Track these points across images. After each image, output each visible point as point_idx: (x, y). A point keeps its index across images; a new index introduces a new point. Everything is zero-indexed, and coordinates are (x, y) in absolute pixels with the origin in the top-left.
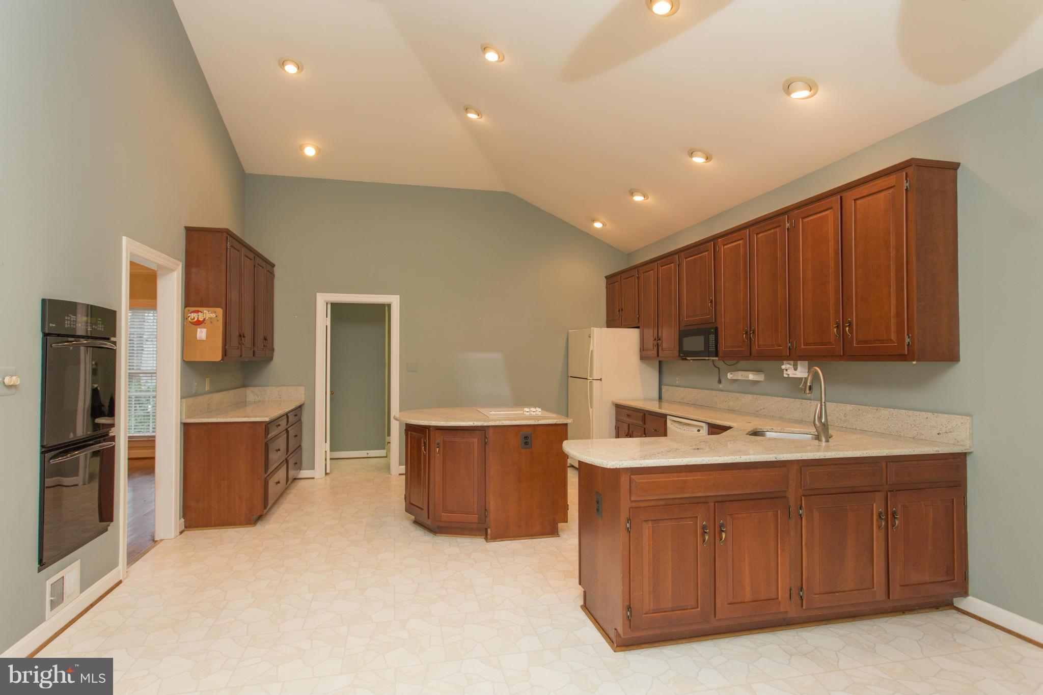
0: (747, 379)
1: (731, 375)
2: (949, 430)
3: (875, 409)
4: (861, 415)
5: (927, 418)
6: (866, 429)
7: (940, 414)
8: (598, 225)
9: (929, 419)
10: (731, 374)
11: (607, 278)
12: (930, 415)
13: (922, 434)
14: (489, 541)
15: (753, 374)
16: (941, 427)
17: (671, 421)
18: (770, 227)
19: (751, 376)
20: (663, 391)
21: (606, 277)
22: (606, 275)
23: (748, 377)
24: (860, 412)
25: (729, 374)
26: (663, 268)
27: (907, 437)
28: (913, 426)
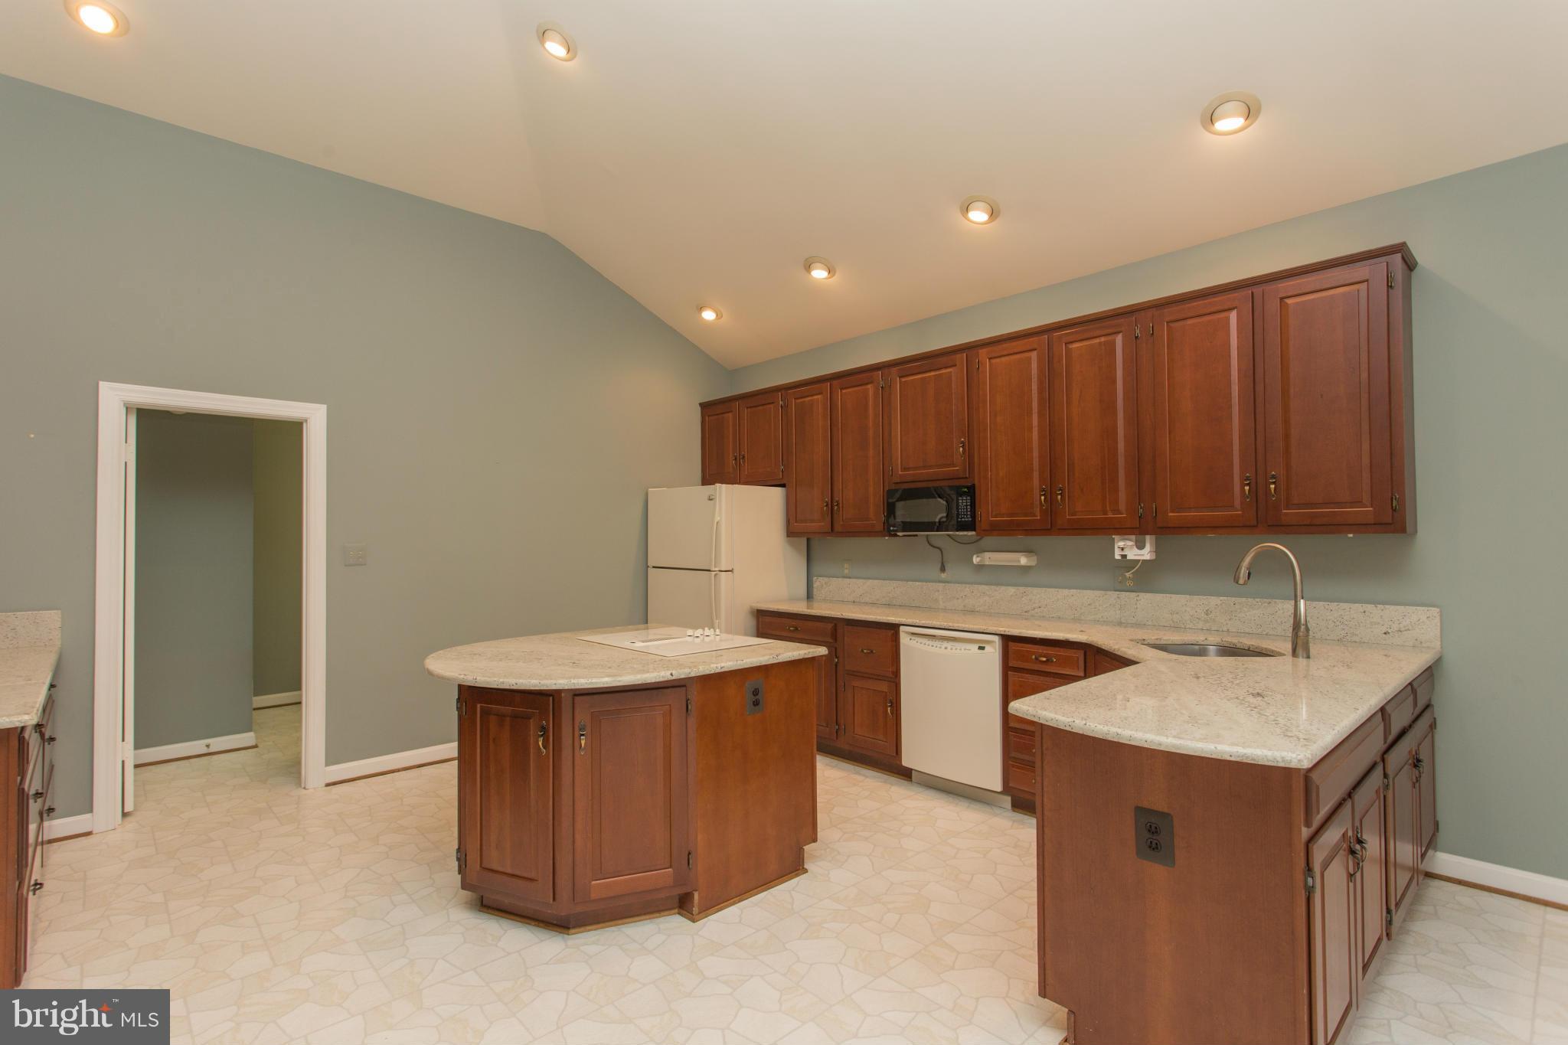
0: (1018, 564)
1: (978, 559)
2: (1405, 627)
3: (1265, 602)
4: (1239, 611)
5: (1364, 612)
6: (1247, 630)
7: (1387, 606)
8: (709, 315)
9: (1367, 613)
10: (978, 557)
11: (705, 407)
12: (1369, 607)
13: (1353, 634)
14: (697, 917)
15: (1026, 556)
16: (1390, 623)
17: (906, 635)
18: (1098, 333)
19: (1023, 560)
20: (816, 585)
21: (701, 404)
22: (701, 402)
23: (1019, 561)
24: (1237, 606)
25: (975, 557)
26: (844, 391)
27: (1326, 639)
28: (1338, 623)
